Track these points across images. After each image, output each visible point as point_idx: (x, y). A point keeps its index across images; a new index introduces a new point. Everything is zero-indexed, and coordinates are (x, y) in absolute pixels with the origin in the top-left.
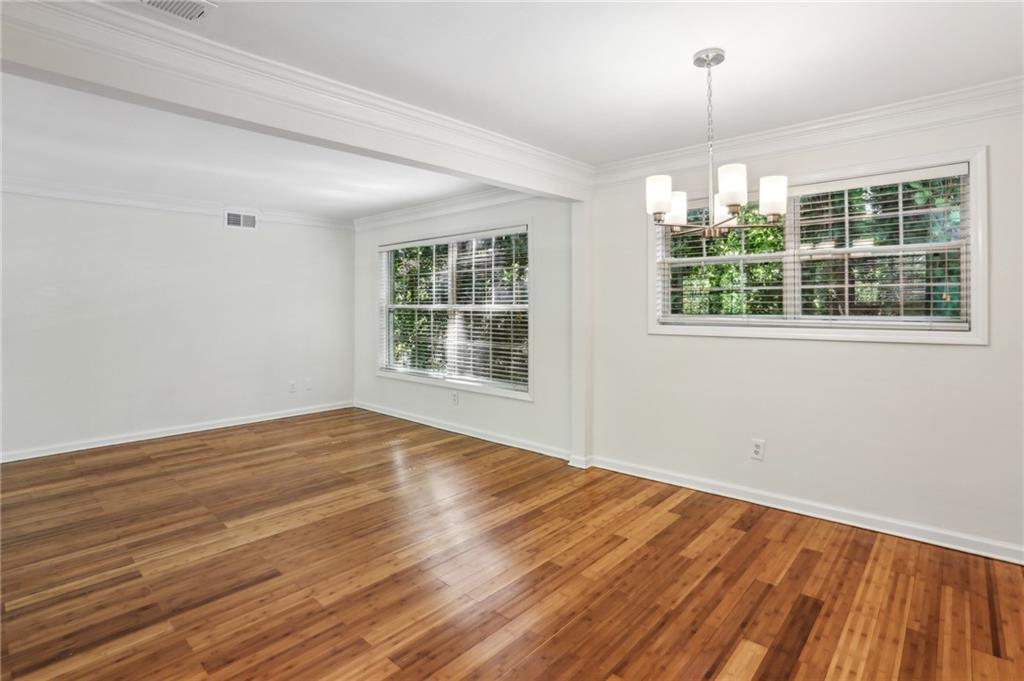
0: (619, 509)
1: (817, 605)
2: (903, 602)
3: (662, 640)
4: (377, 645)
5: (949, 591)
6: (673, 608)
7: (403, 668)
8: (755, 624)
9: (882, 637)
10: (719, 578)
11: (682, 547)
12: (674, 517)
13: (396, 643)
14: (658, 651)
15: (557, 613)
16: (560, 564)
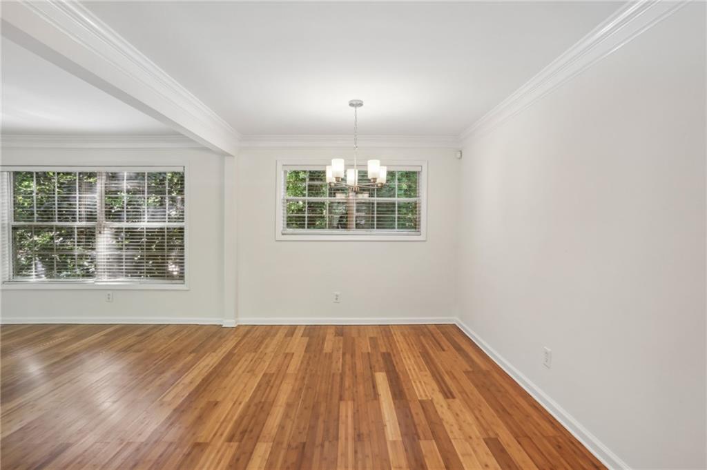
0: (275, 341)
1: (389, 354)
2: (412, 345)
3: (347, 383)
4: (211, 441)
5: (422, 337)
6: (340, 371)
7: (240, 441)
8: (374, 366)
9: (414, 356)
10: (348, 357)
11: (322, 349)
12: (306, 340)
13: (221, 435)
14: (349, 387)
15: (293, 390)
16: (272, 372)
